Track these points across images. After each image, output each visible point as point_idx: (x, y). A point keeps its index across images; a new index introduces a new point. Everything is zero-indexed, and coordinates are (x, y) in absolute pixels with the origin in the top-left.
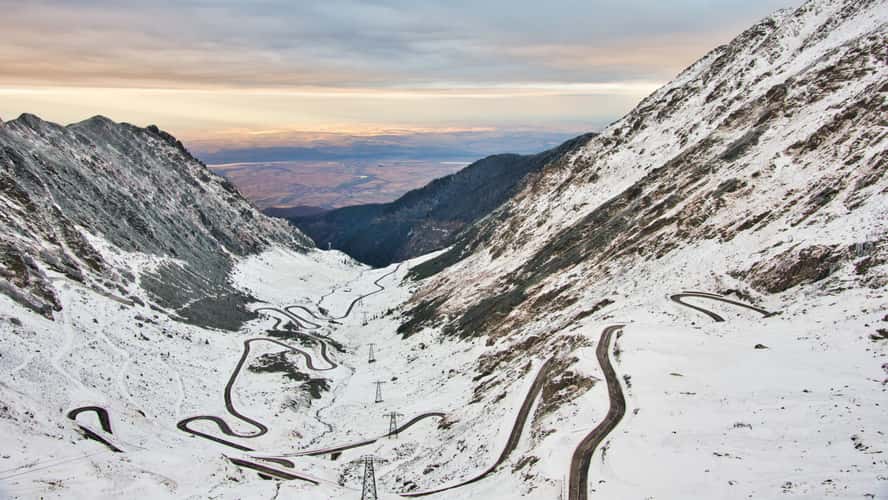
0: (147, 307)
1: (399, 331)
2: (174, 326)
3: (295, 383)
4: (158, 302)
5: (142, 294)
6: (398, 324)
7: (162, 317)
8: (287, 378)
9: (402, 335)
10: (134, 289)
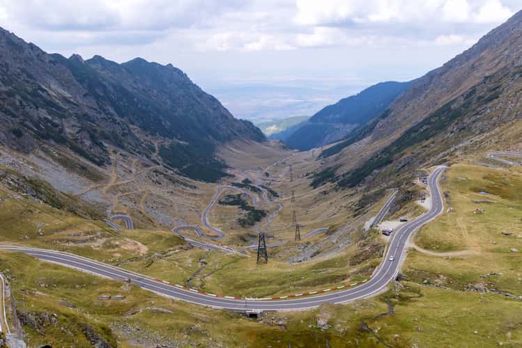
0: (161, 166)
1: (312, 185)
2: (176, 177)
3: (245, 212)
4: (168, 164)
5: (159, 159)
6: (311, 181)
7: (170, 172)
8: (241, 209)
9: (312, 187)
10: (154, 156)
